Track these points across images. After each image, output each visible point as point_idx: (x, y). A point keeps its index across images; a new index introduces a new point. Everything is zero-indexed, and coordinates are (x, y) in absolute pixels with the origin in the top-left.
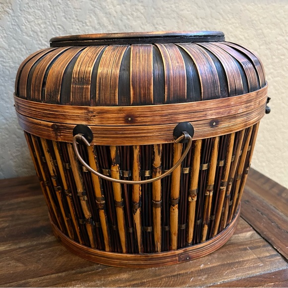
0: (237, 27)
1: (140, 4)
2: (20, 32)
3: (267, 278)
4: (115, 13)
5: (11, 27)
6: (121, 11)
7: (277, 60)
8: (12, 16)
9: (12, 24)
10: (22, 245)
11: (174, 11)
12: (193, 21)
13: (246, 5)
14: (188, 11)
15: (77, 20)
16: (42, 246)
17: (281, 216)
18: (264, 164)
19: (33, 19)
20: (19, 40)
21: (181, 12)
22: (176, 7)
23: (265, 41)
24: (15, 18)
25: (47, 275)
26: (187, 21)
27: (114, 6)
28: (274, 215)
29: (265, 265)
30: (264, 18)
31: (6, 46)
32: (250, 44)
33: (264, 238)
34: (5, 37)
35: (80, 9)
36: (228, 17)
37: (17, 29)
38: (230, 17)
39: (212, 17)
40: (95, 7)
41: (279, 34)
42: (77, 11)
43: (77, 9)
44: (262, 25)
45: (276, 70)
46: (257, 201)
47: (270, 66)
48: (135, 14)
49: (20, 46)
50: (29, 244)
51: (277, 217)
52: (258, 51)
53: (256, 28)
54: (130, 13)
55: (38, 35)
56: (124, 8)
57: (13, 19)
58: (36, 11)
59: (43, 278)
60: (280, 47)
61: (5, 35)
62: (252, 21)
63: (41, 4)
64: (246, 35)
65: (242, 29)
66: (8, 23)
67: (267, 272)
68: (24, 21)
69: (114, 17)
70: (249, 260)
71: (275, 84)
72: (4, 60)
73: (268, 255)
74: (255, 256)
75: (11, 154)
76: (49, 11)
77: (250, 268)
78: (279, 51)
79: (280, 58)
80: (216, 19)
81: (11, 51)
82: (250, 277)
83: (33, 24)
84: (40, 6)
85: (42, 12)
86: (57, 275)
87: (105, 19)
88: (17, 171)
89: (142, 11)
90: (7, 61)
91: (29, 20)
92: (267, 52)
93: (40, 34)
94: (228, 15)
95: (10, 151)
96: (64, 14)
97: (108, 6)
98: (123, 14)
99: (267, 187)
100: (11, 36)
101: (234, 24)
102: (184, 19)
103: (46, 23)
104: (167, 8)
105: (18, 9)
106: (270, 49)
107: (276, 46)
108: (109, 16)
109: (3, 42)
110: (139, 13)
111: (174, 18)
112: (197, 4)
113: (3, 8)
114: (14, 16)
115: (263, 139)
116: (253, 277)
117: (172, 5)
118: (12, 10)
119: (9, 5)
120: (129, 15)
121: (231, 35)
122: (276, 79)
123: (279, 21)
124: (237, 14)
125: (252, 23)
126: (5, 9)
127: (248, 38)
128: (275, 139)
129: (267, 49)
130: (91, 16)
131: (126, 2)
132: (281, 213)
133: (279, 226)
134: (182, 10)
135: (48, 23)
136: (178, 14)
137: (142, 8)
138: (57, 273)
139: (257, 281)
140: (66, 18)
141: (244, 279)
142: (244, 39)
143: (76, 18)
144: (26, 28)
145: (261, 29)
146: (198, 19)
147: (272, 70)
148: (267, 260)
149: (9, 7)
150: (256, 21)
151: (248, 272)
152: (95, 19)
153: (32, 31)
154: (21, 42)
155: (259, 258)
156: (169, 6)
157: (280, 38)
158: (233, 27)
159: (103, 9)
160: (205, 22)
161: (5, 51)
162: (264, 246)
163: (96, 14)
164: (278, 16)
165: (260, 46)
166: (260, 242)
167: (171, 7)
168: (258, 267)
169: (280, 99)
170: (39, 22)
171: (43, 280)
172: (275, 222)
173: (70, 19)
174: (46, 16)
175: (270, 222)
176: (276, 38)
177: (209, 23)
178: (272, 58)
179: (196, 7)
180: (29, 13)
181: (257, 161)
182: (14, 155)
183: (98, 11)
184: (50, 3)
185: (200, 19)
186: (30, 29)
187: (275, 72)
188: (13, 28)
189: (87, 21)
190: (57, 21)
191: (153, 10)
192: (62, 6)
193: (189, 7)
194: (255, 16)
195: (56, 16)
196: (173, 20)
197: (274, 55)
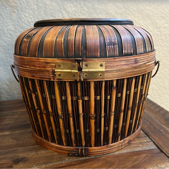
0: (140, 19)
1: (85, 7)
2: (21, 22)
3: (143, 152)
4: (71, 12)
5: (16, 19)
6: (75, 11)
7: (164, 38)
8: (17, 14)
9: (17, 18)
10: (17, 132)
11: (104, 10)
12: (115, 16)
13: (146, 7)
14: (112, 10)
15: (51, 15)
16: (27, 133)
17: (157, 122)
18: (157, 97)
19: (28, 16)
20: (21, 26)
21: (108, 11)
22: (105, 8)
23: (157, 26)
24: (19, 15)
25: (28, 146)
26: (112, 16)
27: (71, 8)
28: (153, 122)
29: (143, 146)
30: (156, 14)
31: (13, 29)
32: (148, 28)
33: (145, 133)
34: (13, 25)
35: (53, 10)
36: (135, 13)
37: (19, 20)
38: (136, 13)
39: (126, 13)
40: (61, 9)
41: (165, 23)
42: (51, 11)
43: (51, 10)
44: (155, 18)
45: (163, 43)
46: (146, 114)
47: (160, 41)
48: (83, 12)
49: (21, 30)
50: (20, 131)
51: (155, 123)
52: (153, 32)
53: (152, 19)
54: (80, 11)
55: (30, 24)
56: (77, 9)
57: (18, 16)
58: (30, 11)
59: (26, 147)
60: (166, 30)
61: (13, 24)
62: (149, 15)
63: (32, 7)
64: (146, 23)
65: (144, 20)
66: (15, 17)
67: (143, 149)
68: (23, 16)
69: (71, 14)
70: (135, 143)
71: (163, 51)
72: (13, 37)
73: (146, 141)
74: (138, 142)
75: (15, 87)
76: (36, 11)
77: (134, 147)
78: (165, 32)
79: (166, 36)
80: (128, 14)
81: (16, 32)
82: (134, 152)
83: (27, 18)
84: (32, 9)
85: (33, 11)
86: (33, 146)
87: (66, 15)
88: (18, 97)
89: (86, 10)
90: (14, 37)
91: (26, 16)
92: (158, 33)
93: (31, 23)
94: (135, 12)
95: (14, 85)
96: (44, 13)
97: (68, 8)
98: (76, 12)
99: (153, 108)
100: (16, 24)
101: (139, 17)
102: (110, 15)
103: (34, 17)
104: (101, 9)
105: (20, 10)
106: (160, 31)
107: (163, 30)
108: (68, 13)
109: (12, 28)
110: (85, 12)
111: (104, 14)
112: (117, 6)
113: (13, 10)
114: (18, 14)
115: (156, 82)
116: (135, 151)
117: (103, 7)
118: (17, 10)
119: (16, 8)
120: (79, 12)
121: (137, 24)
122: (163, 48)
123: (165, 16)
124: (140, 12)
125: (149, 17)
126: (14, 10)
127: (147, 25)
128: (163, 83)
129: (158, 31)
130: (58, 14)
131: (78, 6)
132: (157, 121)
133: (155, 127)
134: (109, 10)
135: (36, 17)
136: (106, 12)
137: (87, 9)
138: (33, 145)
139: (137, 153)
140: (45, 15)
141: (130, 152)
142: (144, 26)
143: (50, 15)
144: (24, 20)
145: (154, 20)
146: (118, 14)
147: (161, 43)
148: (145, 143)
149: (15, 9)
150: (151, 15)
151: (133, 149)
152: (61, 15)
153: (28, 21)
154: (21, 28)
155: (140, 143)
156: (101, 7)
157: (166, 25)
158: (138, 19)
159: (65, 9)
160: (122, 16)
161: (13, 32)
162: (145, 137)
163: (61, 12)
164: (164, 12)
165: (153, 29)
166: (143, 135)
167: (103, 8)
168: (139, 147)
169: (166, 60)
170: (31, 17)
171: (26, 148)
172: (153, 125)
173: (47, 15)
174: (34, 14)
175: (150, 125)
176: (163, 25)
177: (124, 16)
178: (161, 36)
179: (117, 8)
180: (26, 12)
181: (153, 95)
182: (17, 87)
183: (62, 11)
184: (37, 7)
185: (119, 15)
186: (26, 21)
187: (163, 44)
188: (18, 20)
189: (56, 16)
190: (40, 16)
191: (93, 10)
192: (43, 8)
193: (113, 8)
194: (151, 13)
195: (40, 14)
196: (104, 15)
197: (162, 35)
